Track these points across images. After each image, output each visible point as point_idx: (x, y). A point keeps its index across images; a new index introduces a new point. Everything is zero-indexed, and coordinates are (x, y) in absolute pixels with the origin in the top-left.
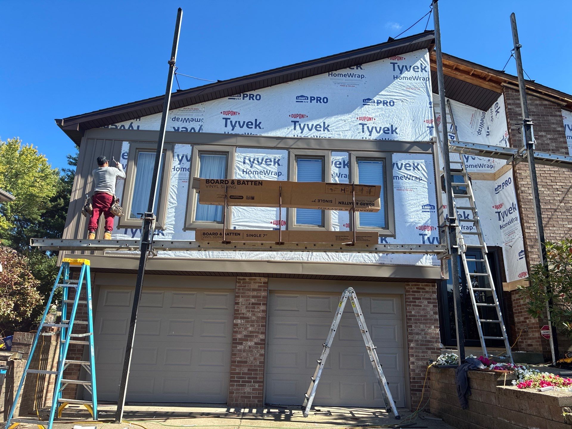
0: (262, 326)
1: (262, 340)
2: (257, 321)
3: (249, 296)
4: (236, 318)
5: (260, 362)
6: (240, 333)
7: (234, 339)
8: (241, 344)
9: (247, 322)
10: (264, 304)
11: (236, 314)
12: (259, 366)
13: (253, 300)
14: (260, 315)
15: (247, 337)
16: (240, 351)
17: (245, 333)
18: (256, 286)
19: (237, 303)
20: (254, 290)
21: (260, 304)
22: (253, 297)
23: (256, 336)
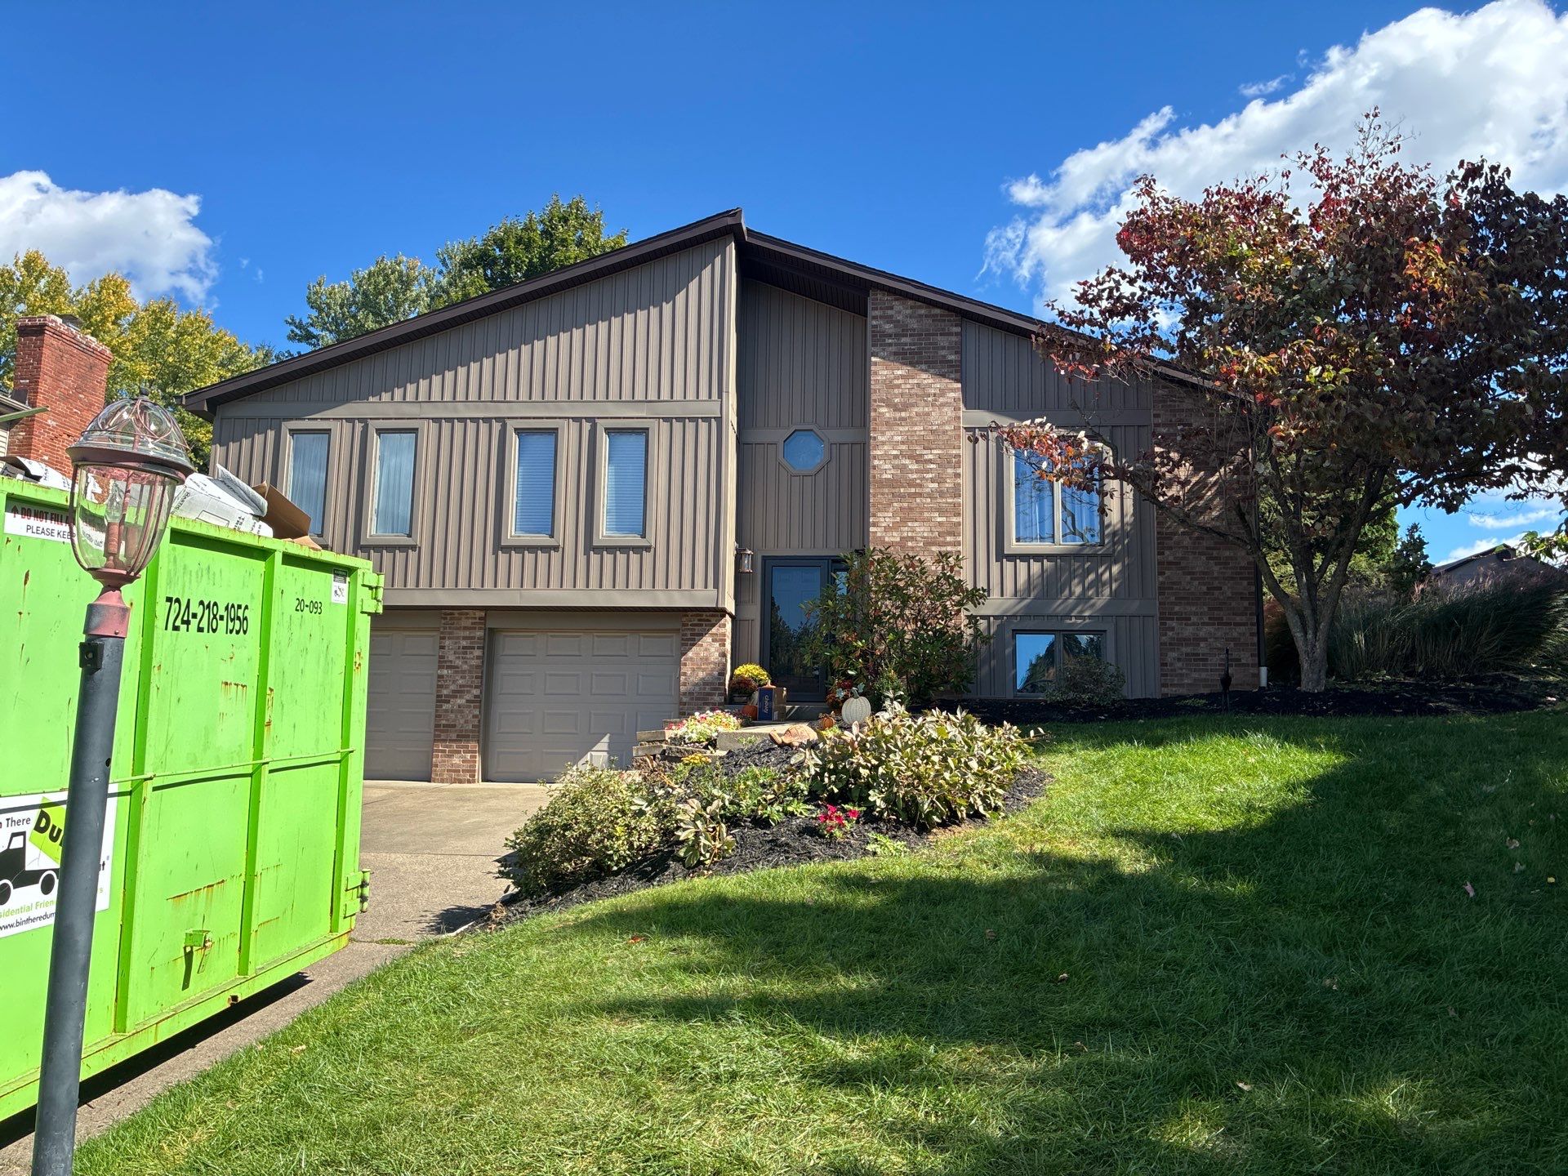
0: (477, 677)
1: (476, 696)
2: (470, 672)
3: (458, 638)
4: (440, 667)
5: (473, 726)
6: (447, 687)
7: (438, 696)
8: (448, 702)
9: (456, 672)
10: (479, 648)
11: (442, 663)
12: (472, 731)
13: (464, 643)
14: (474, 662)
15: (457, 693)
16: (446, 711)
17: (452, 687)
18: (468, 623)
19: (442, 647)
20: (465, 628)
21: (473, 648)
22: (465, 638)
23: (468, 692)
